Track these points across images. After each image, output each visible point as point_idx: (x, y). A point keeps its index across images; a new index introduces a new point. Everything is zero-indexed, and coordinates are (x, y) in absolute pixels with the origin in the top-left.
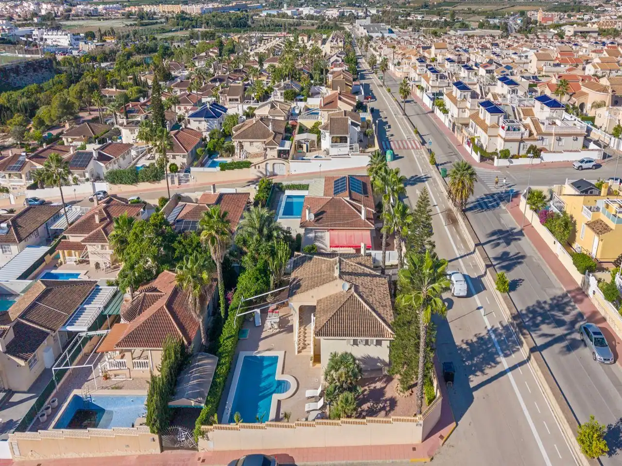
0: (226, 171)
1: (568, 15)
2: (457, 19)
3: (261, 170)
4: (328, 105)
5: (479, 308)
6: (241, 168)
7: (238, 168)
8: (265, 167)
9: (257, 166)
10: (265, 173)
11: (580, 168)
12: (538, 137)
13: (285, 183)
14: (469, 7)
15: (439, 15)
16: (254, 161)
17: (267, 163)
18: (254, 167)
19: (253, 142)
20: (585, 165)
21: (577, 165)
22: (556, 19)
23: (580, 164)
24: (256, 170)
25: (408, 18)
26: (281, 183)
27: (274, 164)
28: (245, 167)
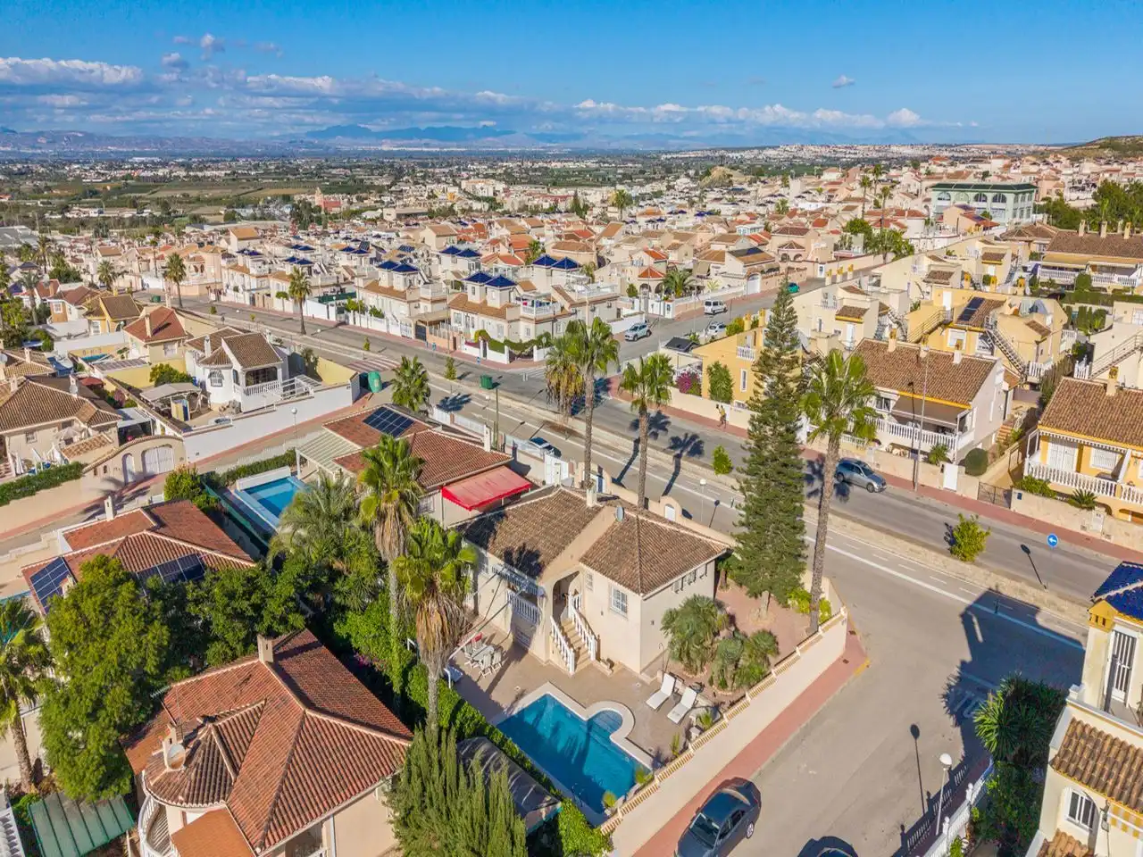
0: (13, 502)
1: (357, 198)
2: (175, 212)
3: (112, 474)
4: (161, 332)
5: (717, 503)
6: (56, 484)
7: (47, 488)
8: (121, 466)
9: (100, 468)
10: (122, 479)
11: (636, 338)
12: (571, 311)
13: (221, 471)
14: (183, 192)
15: (135, 206)
16: (88, 458)
17: (126, 456)
18: (92, 472)
19: (32, 431)
20: (640, 333)
21: (631, 334)
22: (344, 204)
23: (634, 333)
24: (98, 479)
25: (68, 215)
26: (213, 473)
27: (144, 452)
28: (67, 479)
